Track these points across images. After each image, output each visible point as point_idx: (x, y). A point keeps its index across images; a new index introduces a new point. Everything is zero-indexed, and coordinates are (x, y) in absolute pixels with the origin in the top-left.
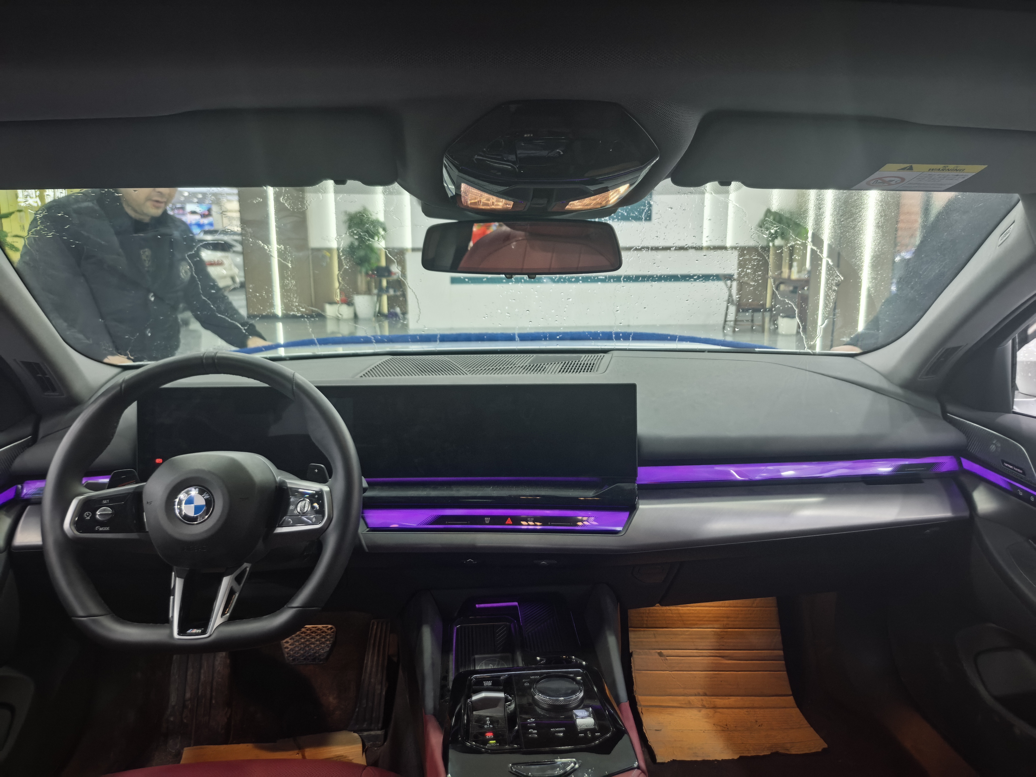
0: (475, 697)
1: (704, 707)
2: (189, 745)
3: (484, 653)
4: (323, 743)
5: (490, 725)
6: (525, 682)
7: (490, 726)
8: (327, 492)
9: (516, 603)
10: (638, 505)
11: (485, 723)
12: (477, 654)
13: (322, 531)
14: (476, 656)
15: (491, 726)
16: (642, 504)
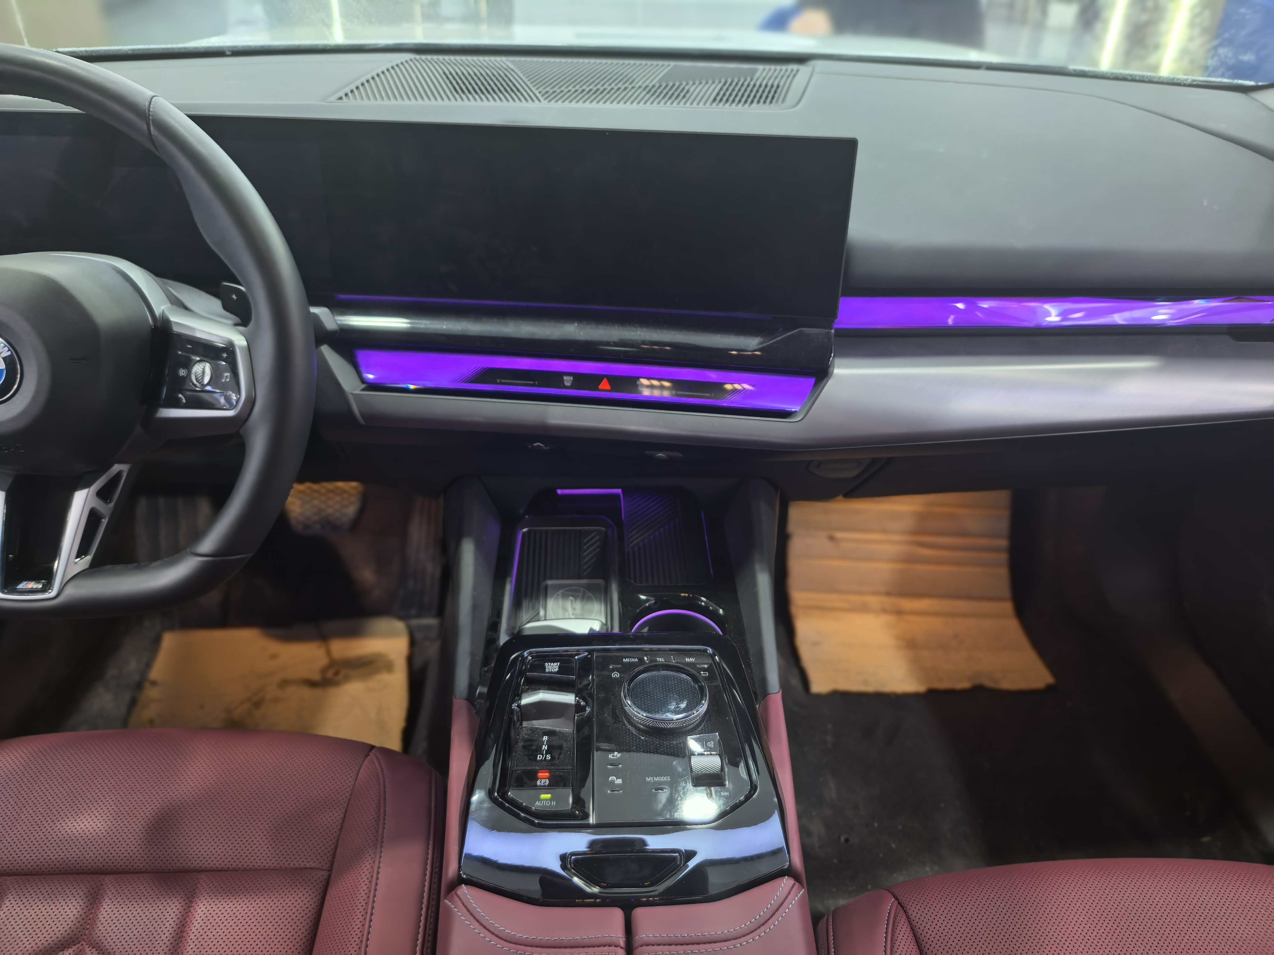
0: (526, 700)
1: (884, 611)
2: (171, 628)
3: (563, 578)
4: (354, 633)
5: (546, 754)
6: (613, 670)
7: (546, 757)
8: (241, 348)
9: (619, 491)
10: (831, 369)
11: (539, 750)
12: (551, 578)
13: (241, 420)
14: (549, 582)
15: (549, 757)
16: (839, 367)
